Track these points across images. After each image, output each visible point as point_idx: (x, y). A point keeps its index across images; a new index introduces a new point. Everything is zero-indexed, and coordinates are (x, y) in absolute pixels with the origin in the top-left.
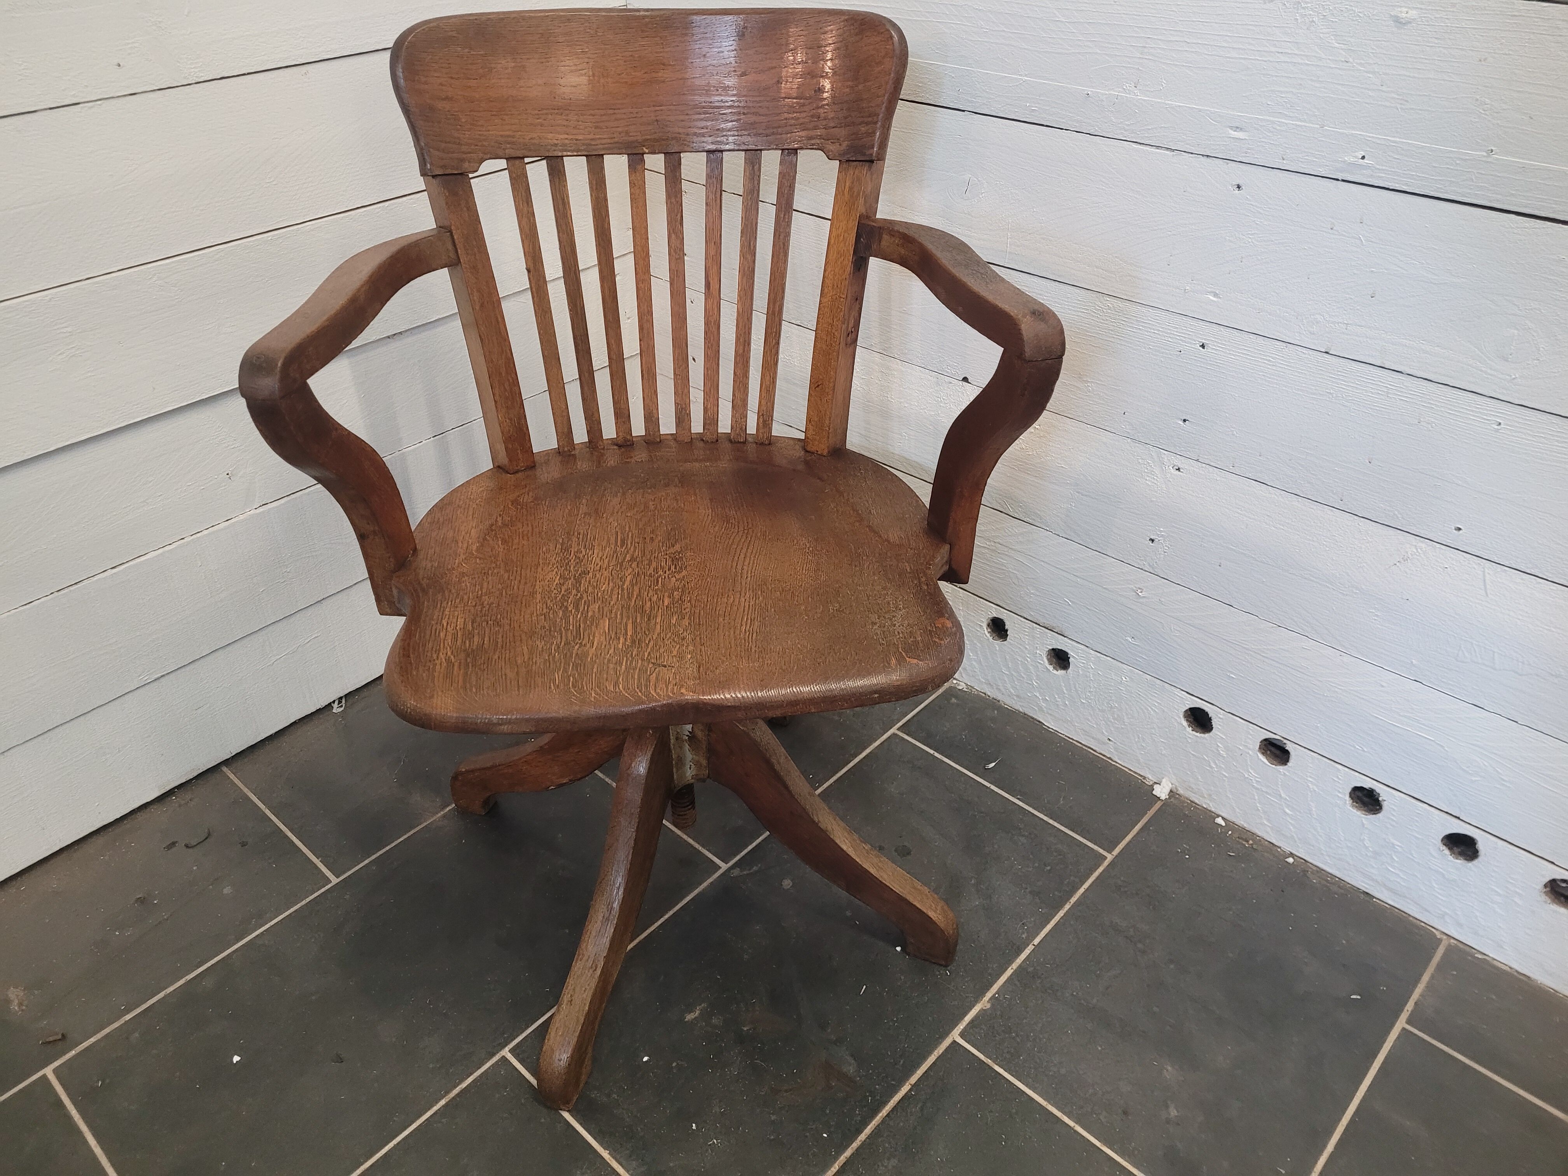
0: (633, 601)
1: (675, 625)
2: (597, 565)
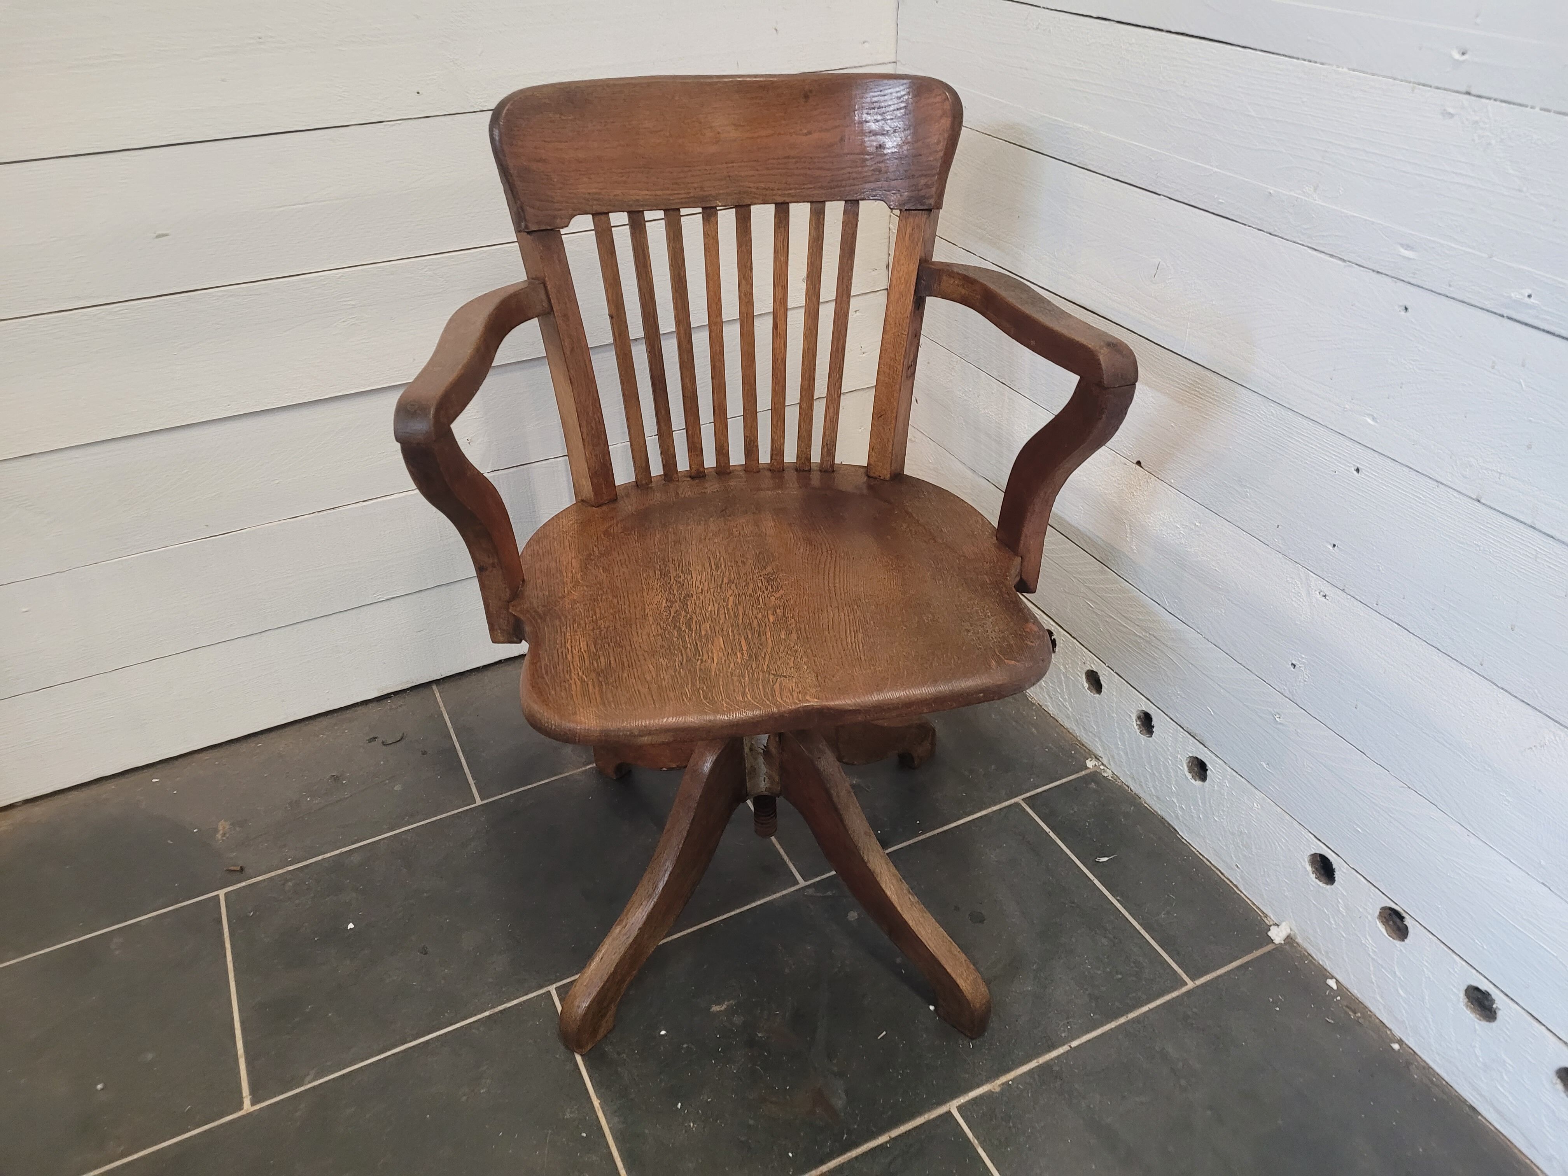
1: (785, 639)
2: (698, 588)
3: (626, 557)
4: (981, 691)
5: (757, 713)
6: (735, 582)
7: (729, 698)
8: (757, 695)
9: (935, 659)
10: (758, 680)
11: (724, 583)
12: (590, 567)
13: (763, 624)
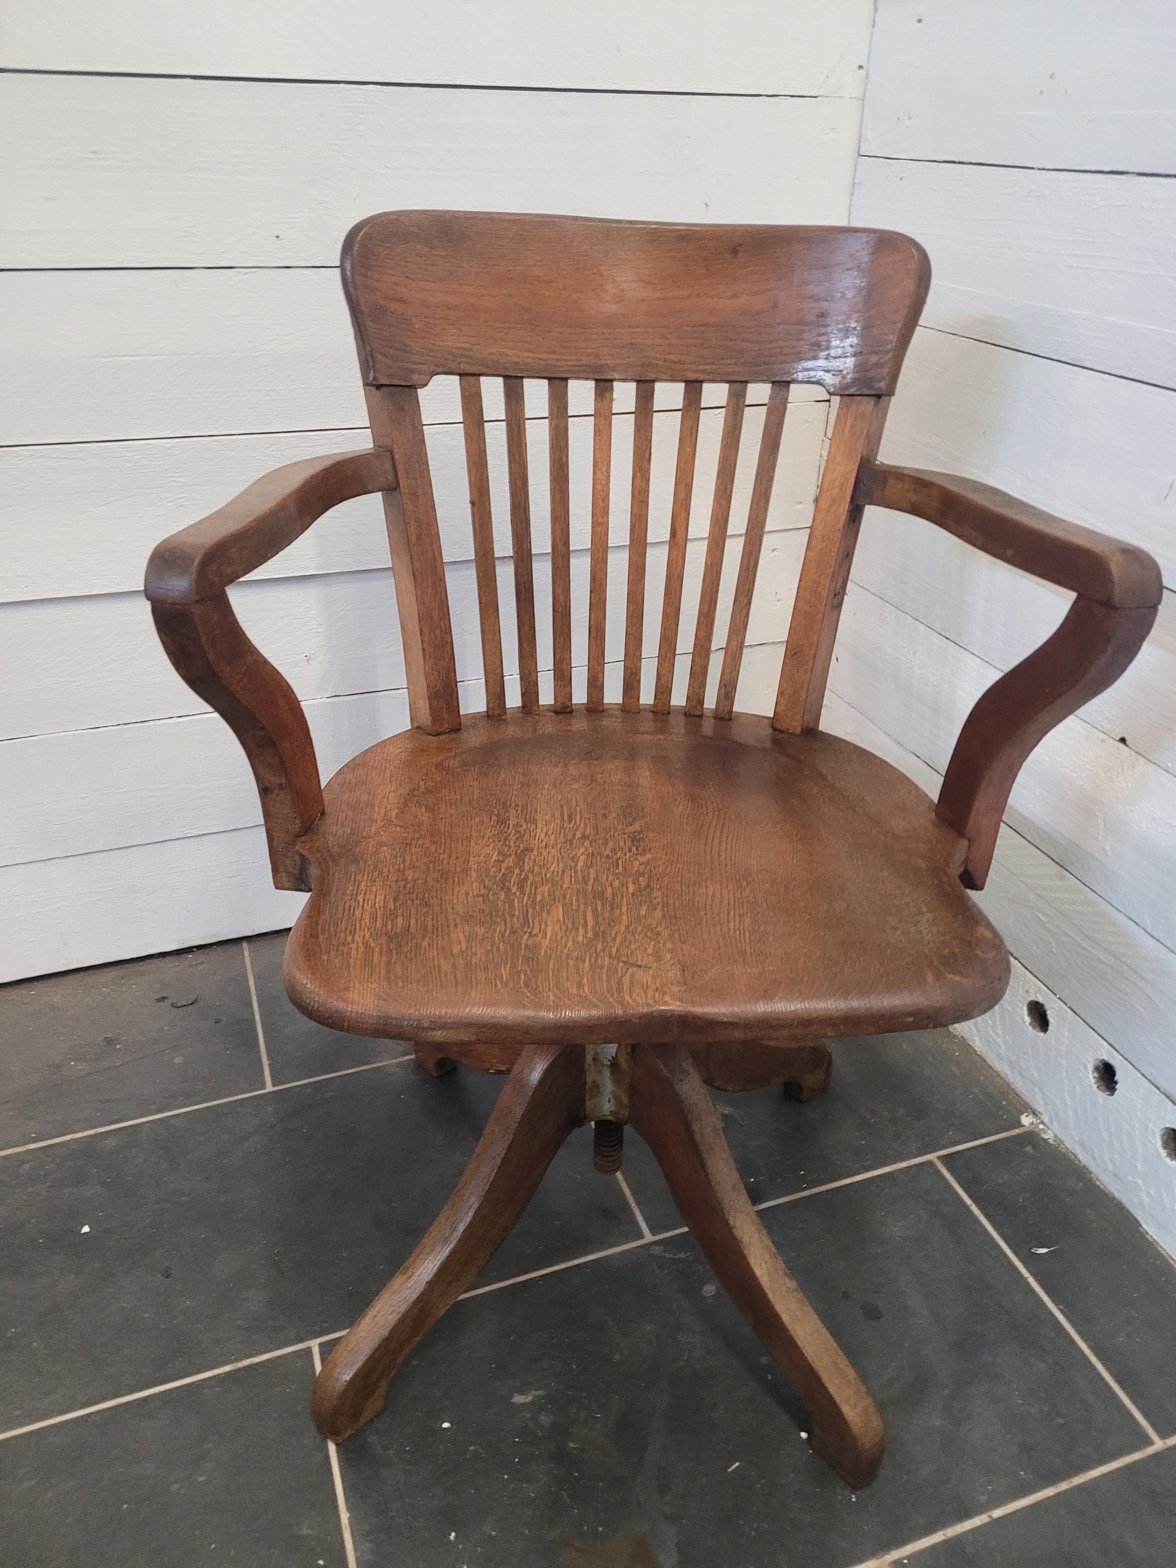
0: (590, 884)
1: (645, 916)
2: (542, 841)
3: (458, 796)
4: (910, 1015)
5: (594, 1012)
6: (590, 838)
7: (558, 988)
8: (598, 988)
9: (849, 963)
10: (602, 968)
11: (577, 838)
12: (410, 805)
13: (619, 894)
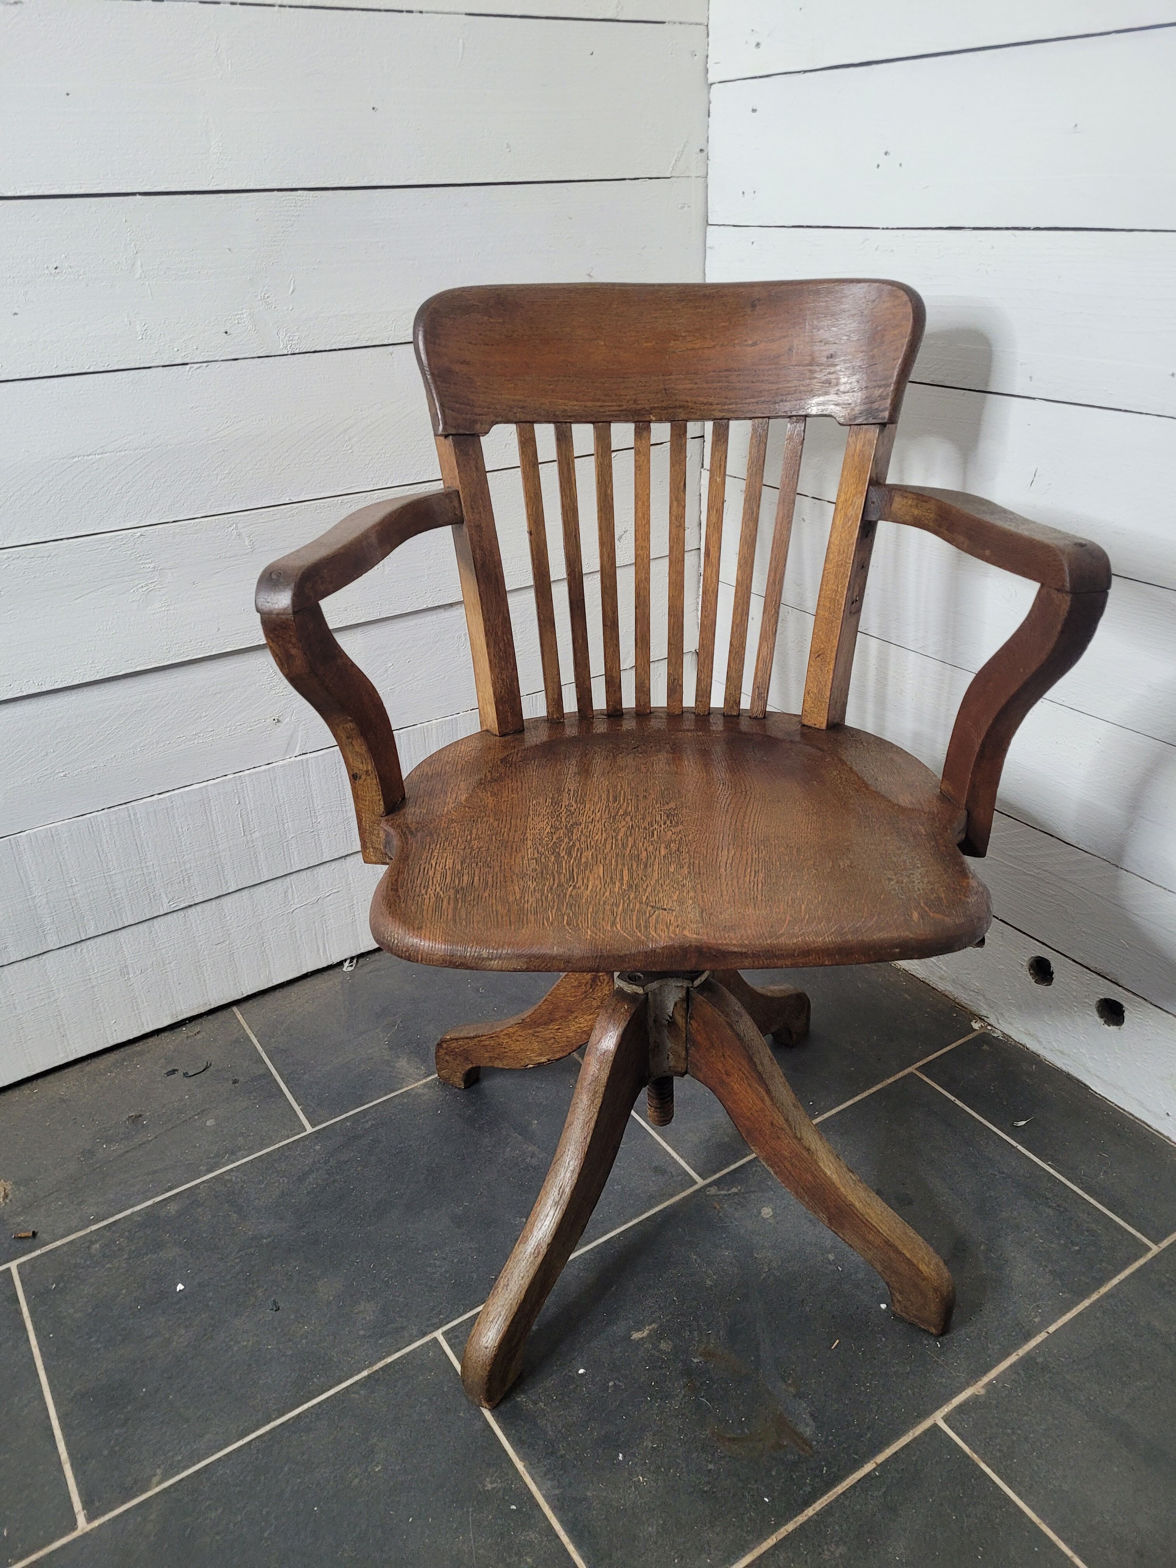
0: (628, 850)
1: (673, 873)
2: (589, 817)
3: (519, 784)
5: (625, 945)
6: (631, 814)
7: (595, 926)
8: (628, 926)
10: (632, 911)
11: (619, 814)
12: (478, 791)
13: (653, 857)
